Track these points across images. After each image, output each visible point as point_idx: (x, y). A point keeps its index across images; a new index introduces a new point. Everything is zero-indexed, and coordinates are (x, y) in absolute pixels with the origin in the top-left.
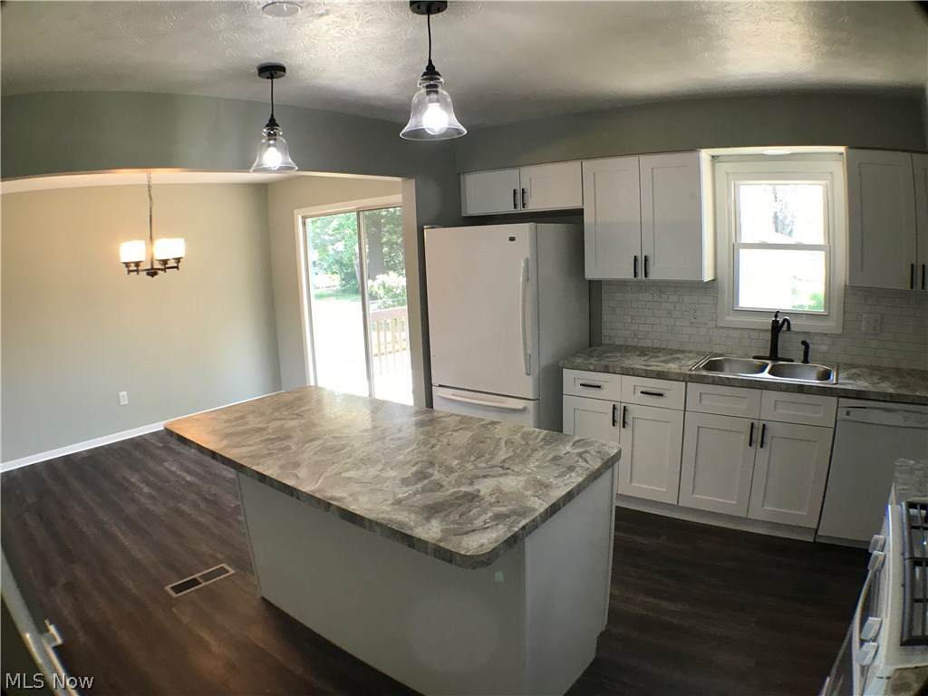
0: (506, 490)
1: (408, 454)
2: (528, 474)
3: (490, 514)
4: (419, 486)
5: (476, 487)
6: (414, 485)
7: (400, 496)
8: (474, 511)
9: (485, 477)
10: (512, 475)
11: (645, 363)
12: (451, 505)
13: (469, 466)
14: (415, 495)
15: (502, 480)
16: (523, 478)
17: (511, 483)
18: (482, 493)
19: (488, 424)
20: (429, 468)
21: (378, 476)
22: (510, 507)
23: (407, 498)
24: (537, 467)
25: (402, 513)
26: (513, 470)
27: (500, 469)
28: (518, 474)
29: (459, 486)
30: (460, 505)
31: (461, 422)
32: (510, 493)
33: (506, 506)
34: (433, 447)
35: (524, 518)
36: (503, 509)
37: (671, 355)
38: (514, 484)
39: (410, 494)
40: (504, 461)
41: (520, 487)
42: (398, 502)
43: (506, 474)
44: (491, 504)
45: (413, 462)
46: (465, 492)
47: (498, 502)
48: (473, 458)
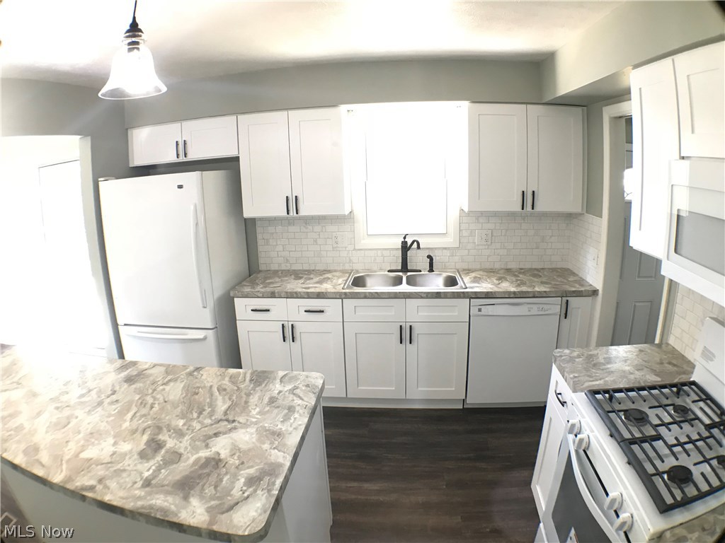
0: (243, 447)
1: (132, 419)
2: (256, 423)
3: (243, 480)
4: (159, 458)
5: (214, 449)
6: (153, 458)
7: (146, 474)
8: (225, 479)
9: (216, 435)
10: (241, 428)
11: (304, 286)
12: (200, 477)
13: (196, 425)
14: (160, 470)
15: (234, 435)
16: (252, 430)
17: (245, 437)
18: (222, 456)
19: (194, 371)
20: (158, 434)
21: (114, 453)
22: (257, 467)
23: (154, 476)
24: (259, 413)
25: (157, 496)
26: (239, 422)
27: (226, 423)
28: (245, 426)
29: (197, 453)
30: (208, 475)
31: (167, 373)
32: (249, 450)
33: (252, 467)
34: (152, 407)
35: (277, 476)
36: (251, 471)
37: (321, 275)
38: (247, 438)
39: (154, 471)
40: (226, 413)
41: (254, 440)
42: (147, 483)
43: (235, 428)
44: (237, 467)
45: (140, 429)
46: (206, 458)
47: (243, 463)
48: (195, 415)
